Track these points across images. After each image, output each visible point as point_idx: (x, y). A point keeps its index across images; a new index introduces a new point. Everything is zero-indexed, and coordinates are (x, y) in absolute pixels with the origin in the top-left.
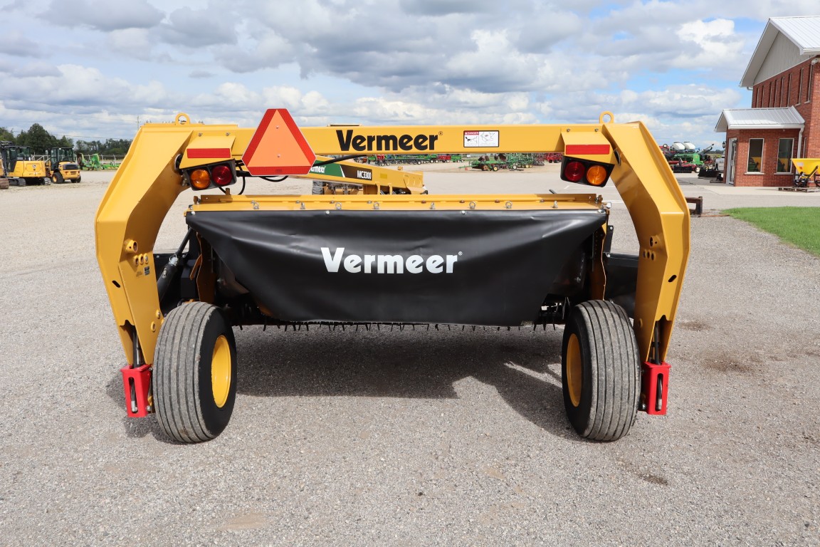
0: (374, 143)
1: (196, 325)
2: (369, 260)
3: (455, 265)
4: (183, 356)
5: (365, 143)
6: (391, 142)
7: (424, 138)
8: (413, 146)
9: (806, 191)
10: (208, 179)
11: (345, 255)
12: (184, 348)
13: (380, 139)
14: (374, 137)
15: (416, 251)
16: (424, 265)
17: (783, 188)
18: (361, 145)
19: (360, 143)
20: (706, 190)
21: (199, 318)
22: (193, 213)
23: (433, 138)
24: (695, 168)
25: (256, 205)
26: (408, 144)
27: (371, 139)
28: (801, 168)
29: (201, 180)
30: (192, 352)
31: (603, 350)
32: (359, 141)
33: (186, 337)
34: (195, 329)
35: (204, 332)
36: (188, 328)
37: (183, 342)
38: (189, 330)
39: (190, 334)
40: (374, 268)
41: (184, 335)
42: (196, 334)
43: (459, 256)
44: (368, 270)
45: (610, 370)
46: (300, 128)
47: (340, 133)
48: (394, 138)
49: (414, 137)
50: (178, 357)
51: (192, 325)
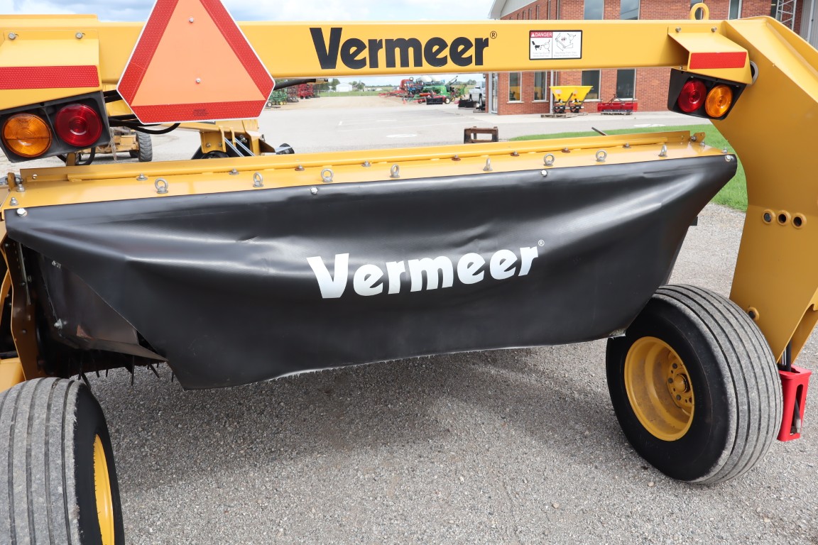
0: (382, 54)
1: (55, 440)
2: (395, 271)
3: (535, 262)
4: (40, 519)
5: (365, 54)
6: (411, 50)
7: (467, 44)
8: (449, 59)
9: (565, 117)
10: (45, 134)
11: (353, 268)
12: (40, 501)
13: (391, 44)
14: (381, 41)
15: (471, 245)
16: (486, 269)
17: (544, 114)
18: (357, 58)
19: (356, 53)
20: (478, 120)
21: (55, 423)
22: (21, 211)
23: (482, 44)
24: (445, 99)
25: (161, 184)
26: (440, 56)
27: (374, 45)
28: (559, 95)
29: (32, 139)
30: (60, 504)
31: (738, 365)
32: (353, 50)
33: (38, 475)
34: (55, 450)
35: (76, 452)
36: (38, 452)
37: (34, 486)
38: (42, 457)
39: (47, 463)
40: (406, 285)
41: (34, 471)
42: (59, 462)
43: (539, 248)
44: (395, 288)
45: (753, 394)
46: (237, 23)
47: (316, 33)
48: (415, 43)
49: (449, 44)
50: (32, 523)
51: (47, 443)
